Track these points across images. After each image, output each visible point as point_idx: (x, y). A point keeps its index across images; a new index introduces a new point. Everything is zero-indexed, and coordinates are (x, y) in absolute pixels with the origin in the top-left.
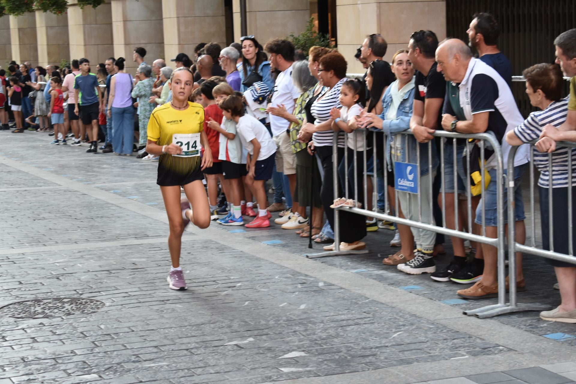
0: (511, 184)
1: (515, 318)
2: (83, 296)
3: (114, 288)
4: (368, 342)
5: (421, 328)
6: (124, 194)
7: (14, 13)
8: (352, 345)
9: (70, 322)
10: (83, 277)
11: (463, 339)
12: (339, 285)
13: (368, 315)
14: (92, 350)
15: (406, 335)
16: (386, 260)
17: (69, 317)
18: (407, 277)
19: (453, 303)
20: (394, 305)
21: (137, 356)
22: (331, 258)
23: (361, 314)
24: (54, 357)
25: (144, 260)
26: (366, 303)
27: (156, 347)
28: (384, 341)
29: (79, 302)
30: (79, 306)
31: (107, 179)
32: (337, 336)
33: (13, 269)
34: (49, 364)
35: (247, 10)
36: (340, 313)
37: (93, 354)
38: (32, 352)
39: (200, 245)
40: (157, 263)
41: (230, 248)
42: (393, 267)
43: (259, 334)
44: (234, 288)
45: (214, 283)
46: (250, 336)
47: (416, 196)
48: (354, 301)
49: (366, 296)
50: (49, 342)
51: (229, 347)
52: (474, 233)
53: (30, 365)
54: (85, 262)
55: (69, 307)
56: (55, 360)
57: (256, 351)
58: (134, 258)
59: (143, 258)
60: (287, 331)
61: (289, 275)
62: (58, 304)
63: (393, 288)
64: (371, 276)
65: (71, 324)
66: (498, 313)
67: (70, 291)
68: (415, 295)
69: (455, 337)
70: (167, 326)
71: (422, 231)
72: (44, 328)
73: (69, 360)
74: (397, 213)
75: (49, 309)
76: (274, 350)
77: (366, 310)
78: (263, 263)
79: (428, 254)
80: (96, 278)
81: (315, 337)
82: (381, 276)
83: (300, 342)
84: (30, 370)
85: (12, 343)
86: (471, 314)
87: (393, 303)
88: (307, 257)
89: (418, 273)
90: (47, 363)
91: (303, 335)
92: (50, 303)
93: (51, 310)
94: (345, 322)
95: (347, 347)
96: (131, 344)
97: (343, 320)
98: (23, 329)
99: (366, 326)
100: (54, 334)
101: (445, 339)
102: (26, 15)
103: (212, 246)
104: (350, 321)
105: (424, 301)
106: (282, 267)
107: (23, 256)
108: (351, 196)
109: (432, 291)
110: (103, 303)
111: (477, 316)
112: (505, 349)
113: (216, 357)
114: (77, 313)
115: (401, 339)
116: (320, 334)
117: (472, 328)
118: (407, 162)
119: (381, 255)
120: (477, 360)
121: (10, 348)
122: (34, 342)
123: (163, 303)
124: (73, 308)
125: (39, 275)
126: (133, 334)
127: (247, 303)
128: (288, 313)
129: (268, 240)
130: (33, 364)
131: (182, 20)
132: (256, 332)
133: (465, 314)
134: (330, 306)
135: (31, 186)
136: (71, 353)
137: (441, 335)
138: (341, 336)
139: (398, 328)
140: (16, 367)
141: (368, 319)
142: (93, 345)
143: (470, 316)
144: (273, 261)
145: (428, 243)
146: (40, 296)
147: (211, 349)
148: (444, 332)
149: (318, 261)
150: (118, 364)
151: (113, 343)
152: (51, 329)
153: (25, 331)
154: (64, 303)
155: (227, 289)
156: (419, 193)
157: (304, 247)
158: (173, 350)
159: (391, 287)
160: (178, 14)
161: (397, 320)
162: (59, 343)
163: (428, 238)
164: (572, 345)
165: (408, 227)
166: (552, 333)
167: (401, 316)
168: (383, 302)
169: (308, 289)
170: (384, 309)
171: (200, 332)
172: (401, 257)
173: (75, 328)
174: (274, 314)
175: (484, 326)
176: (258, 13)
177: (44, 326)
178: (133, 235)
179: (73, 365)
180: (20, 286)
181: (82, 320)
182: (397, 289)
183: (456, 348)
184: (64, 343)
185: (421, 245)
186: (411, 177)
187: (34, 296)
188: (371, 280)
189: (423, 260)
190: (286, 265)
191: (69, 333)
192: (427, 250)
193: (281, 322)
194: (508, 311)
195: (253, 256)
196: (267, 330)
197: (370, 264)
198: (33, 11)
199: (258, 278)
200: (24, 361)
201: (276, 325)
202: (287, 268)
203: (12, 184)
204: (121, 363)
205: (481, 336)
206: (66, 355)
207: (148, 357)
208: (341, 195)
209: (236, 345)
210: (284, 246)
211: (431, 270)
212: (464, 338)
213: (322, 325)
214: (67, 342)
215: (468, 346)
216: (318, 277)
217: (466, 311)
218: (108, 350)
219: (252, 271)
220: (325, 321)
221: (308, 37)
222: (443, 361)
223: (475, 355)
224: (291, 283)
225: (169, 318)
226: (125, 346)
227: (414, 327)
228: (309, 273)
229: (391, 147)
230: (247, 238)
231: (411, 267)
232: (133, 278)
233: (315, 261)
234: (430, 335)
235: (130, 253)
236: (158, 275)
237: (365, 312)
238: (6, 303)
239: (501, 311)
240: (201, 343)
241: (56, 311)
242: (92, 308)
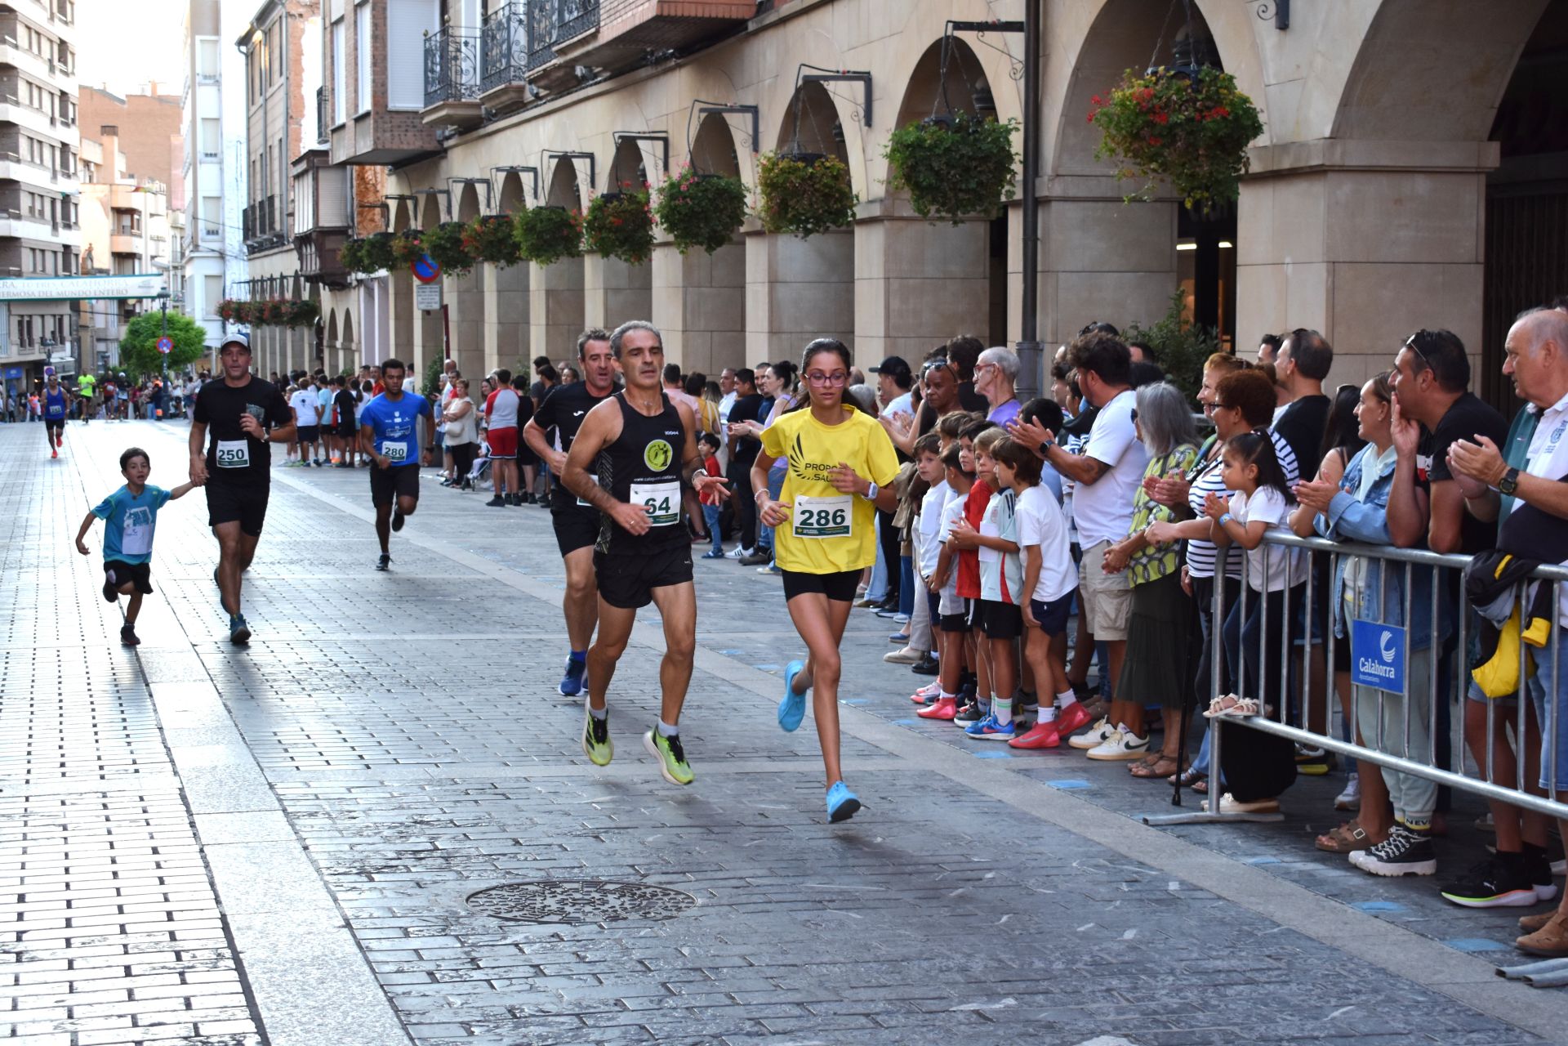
2: (649, 881)
3: (716, 868)
4: (1272, 1026)
5: (1395, 1001)
6: (749, 659)
7: (538, 256)
8: (1237, 1030)
9: (617, 936)
10: (651, 839)
11: (1492, 1034)
12: (1214, 890)
13: (1276, 964)
14: (660, 1001)
15: (1360, 1014)
16: (1324, 839)
17: (614, 924)
18: (1371, 881)
19: (1472, 948)
20: (1337, 944)
21: (757, 1022)
22: (1199, 828)
23: (1262, 960)
24: (577, 1010)
25: (784, 807)
26: (1274, 936)
27: (798, 1004)
28: (1310, 1025)
29: (638, 892)
30: (637, 902)
31: (716, 624)
32: (1205, 1006)
33: (503, 812)
34: (566, 1027)
35: (1039, 268)
36: (1214, 953)
37: (661, 1012)
38: (533, 998)
39: (910, 782)
40: (811, 815)
41: (974, 791)
42: (1338, 857)
43: (1029, 991)
44: (977, 883)
45: (935, 868)
46: (1007, 995)
47: (1397, 700)
48: (1246, 928)
49: (1275, 919)
50: (569, 977)
51: (961, 1017)
52: (1529, 791)
53: (526, 1025)
54: (657, 804)
55: (619, 902)
56: (581, 1019)
57: (1019, 1028)
58: (762, 802)
59: (783, 803)
60: (1090, 989)
61: (1102, 862)
62: (593, 895)
63: (1338, 905)
64: (1287, 874)
65: (618, 941)
67: (622, 866)
68: (1385, 924)
69: (1474, 1027)
70: (826, 959)
71: (1406, 779)
72: (561, 945)
73: (609, 1020)
74: (1354, 737)
75: (574, 905)
76: (1061, 1030)
77: (1273, 950)
78: (1045, 829)
79: (1419, 833)
80: (679, 841)
81: (1153, 1005)
82: (1311, 875)
83: (1119, 1014)
84: (525, 1036)
85: (491, 974)
86: (1515, 976)
87: (1334, 938)
88: (1146, 821)
89: (1395, 874)
90: (563, 1023)
91: (1128, 1000)
92: (576, 890)
93: (577, 907)
94: (1222, 975)
95: (1225, 1033)
96: (746, 996)
97: (1220, 971)
98: (516, 945)
99: (1271, 988)
100: (582, 959)
101: (1450, 1031)
102: (564, 263)
103: (936, 785)
104: (1234, 975)
105: (1406, 938)
106: (1087, 840)
107: (526, 784)
108: (1251, 692)
109: (1427, 916)
110: (689, 897)
111: (1528, 981)
113: (931, 1036)
114: (634, 916)
115: (1350, 1024)
116: (1165, 1000)
117: (1514, 1009)
118: (1380, 622)
119: (1311, 827)
121: (485, 984)
122: (536, 975)
123: (820, 906)
124: (627, 905)
125: (557, 828)
126: (749, 973)
127: (1005, 918)
128: (1097, 948)
129: (1059, 778)
130: (532, 1024)
131: (895, 284)
132: (1022, 986)
133: (1501, 974)
134: (1192, 936)
135: (554, 632)
136: (616, 1004)
137: (1442, 1019)
138: (1214, 1006)
139: (1343, 998)
140: (497, 1027)
141: (1276, 973)
142: (663, 991)
143: (1512, 979)
144: (1068, 827)
145: (1418, 807)
146: (557, 875)
147: (920, 1017)
148: (1449, 1015)
149: (1169, 832)
150: (714, 1037)
151: (707, 989)
152: (575, 949)
153: (521, 950)
154: (606, 892)
155: (961, 884)
156: (1406, 693)
157: (1138, 799)
158: (835, 1014)
159: (1333, 903)
160: (886, 271)
161: (1342, 980)
162: (591, 980)
163: (1418, 796)
165: (1375, 767)
167: (1350, 971)
168: (1314, 936)
169: (1145, 896)
170: (1314, 951)
171: (898, 977)
172: (1359, 834)
173: (626, 950)
174: (1064, 947)
175: (1542, 1005)
176: (1060, 275)
177: (563, 940)
178: (763, 750)
179: (617, 1032)
180: (515, 849)
181: (642, 934)
182: (1345, 907)
184: (601, 983)
185: (1404, 811)
186: (1388, 656)
187: (543, 873)
188: (1288, 883)
189: (1408, 846)
190: (1096, 839)
191: (613, 960)
192: (1417, 823)
193: (1080, 965)
195: (1025, 814)
196: (1046, 983)
197: (1287, 847)
198: (577, 255)
199: (1034, 863)
200: (514, 1016)
201: (1067, 973)
202: (1099, 844)
203: (513, 626)
204: (721, 1035)
205: (1534, 1027)
206: (603, 1008)
207: (781, 1025)
208: (1227, 688)
209: (977, 1012)
210: (1094, 794)
211: (1424, 868)
212: (1494, 1030)
213: (1171, 978)
214: (608, 981)
216: (1165, 868)
217: (1505, 969)
218: (693, 1003)
219: (1019, 845)
220: (1178, 972)
221: (1172, 331)
224: (1106, 879)
225: (830, 942)
226: (733, 998)
227: (1380, 998)
228: (1147, 860)
229: (1344, 585)
230: (1014, 771)
231: (1380, 859)
232: (758, 847)
233: (1162, 833)
234: (1417, 1017)
235: (754, 790)
236: (812, 843)
237: (1269, 956)
238: (483, 886)
240: (898, 1003)
241: (588, 908)
242: (666, 908)
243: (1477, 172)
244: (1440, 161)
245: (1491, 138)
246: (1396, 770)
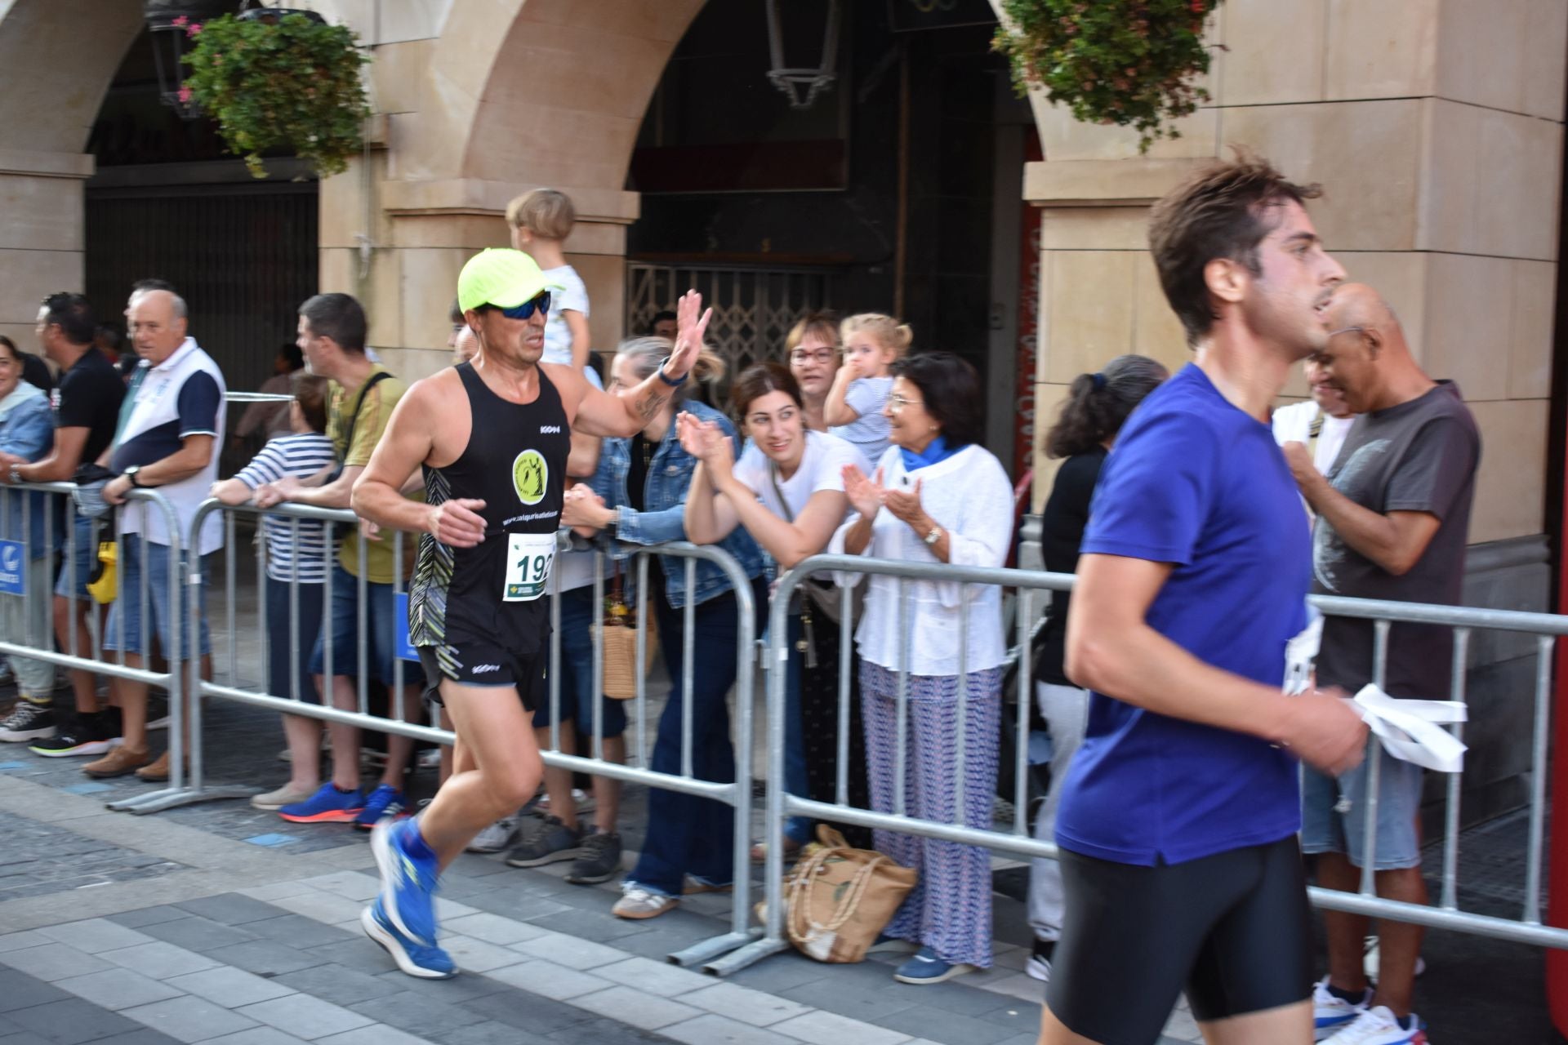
0: (195, 579)
1: (197, 812)
5: (25, 837)
11: (102, 853)
19: (86, 791)
47: (19, 600)
52: (128, 664)
66: (167, 803)
69: (88, 850)
79: (42, 705)
86: (120, 808)
101: (69, 855)
105: (33, 788)
109: (49, 770)
111: (131, 811)
112: (179, 866)
117: (120, 833)
118: (4, 539)
120: (127, 887)
133: (109, 807)
137: (63, 847)
143: (118, 811)
145: (40, 685)
148: (68, 843)
156: (26, 595)
163: (40, 676)
164: (294, 854)
166: (261, 834)
175: (142, 828)
183: (90, 867)
185: (28, 689)
186: (12, 565)
189: (33, 716)
194: (186, 801)
205: (136, 845)
211: (44, 733)
212: (104, 850)
215: (111, 865)
217: (112, 804)
222: (65, 895)
223: (122, 878)
227: (12, 835)
239: (175, 801)
243: (75, 178)
244: (44, 168)
245: (88, 150)
246: (21, 657)
